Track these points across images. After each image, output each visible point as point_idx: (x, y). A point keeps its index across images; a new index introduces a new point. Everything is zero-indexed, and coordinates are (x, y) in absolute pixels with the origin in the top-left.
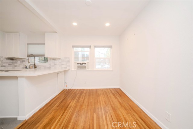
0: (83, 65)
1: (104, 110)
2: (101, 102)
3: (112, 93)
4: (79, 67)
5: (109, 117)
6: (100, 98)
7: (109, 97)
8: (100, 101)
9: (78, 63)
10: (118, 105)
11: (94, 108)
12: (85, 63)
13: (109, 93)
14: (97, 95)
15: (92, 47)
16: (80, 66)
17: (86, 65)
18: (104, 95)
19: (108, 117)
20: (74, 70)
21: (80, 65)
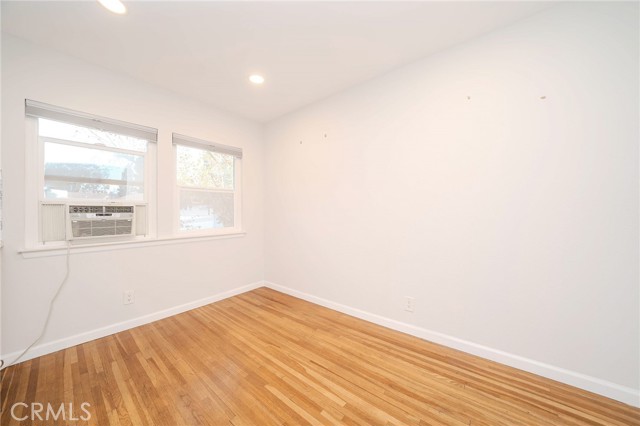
0: (116, 216)
1: (282, 361)
2: (249, 344)
3: (256, 306)
4: (83, 229)
5: (310, 368)
6: (233, 333)
7: (259, 320)
8: (244, 345)
9: (76, 209)
10: (302, 328)
11: (245, 375)
12: (129, 209)
13: (249, 310)
14: (211, 330)
15: (164, 138)
16: (95, 223)
17: (133, 217)
18: (236, 320)
19: (309, 371)
20: (40, 246)
21: (91, 216)
